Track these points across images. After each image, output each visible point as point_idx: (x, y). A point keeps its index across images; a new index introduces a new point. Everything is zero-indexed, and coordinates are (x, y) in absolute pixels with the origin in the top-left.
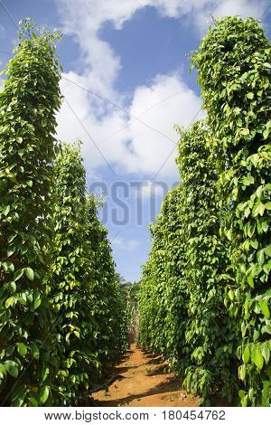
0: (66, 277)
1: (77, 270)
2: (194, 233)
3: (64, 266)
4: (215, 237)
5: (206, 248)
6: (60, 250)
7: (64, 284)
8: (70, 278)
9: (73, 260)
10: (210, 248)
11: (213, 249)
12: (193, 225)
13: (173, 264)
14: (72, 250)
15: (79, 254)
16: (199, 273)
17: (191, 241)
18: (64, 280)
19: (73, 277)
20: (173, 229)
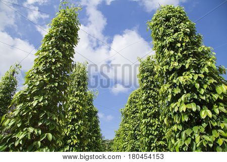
0: (72, 137)
1: (79, 133)
2: (145, 116)
3: (72, 131)
4: (157, 119)
5: (151, 126)
6: (70, 121)
7: (70, 141)
8: (74, 138)
9: (77, 127)
10: (154, 126)
11: (156, 127)
12: (145, 112)
13: (133, 132)
14: (77, 121)
15: (81, 124)
16: (147, 140)
17: (143, 121)
18: (71, 139)
19: (76, 137)
20: (134, 113)
